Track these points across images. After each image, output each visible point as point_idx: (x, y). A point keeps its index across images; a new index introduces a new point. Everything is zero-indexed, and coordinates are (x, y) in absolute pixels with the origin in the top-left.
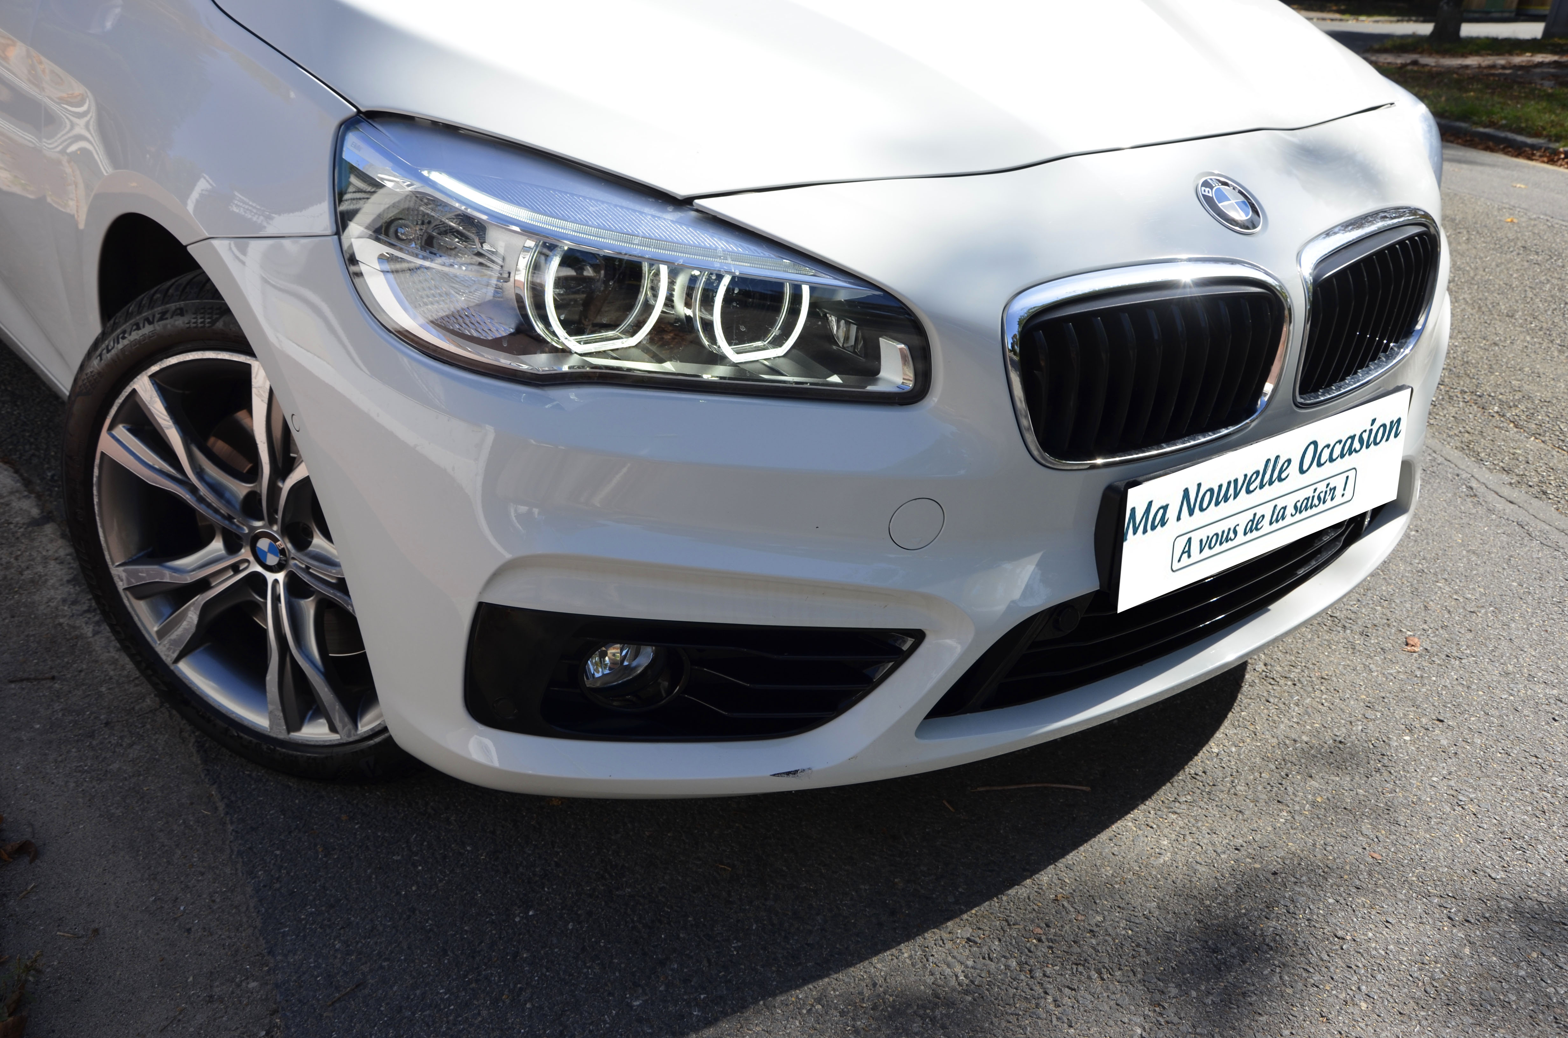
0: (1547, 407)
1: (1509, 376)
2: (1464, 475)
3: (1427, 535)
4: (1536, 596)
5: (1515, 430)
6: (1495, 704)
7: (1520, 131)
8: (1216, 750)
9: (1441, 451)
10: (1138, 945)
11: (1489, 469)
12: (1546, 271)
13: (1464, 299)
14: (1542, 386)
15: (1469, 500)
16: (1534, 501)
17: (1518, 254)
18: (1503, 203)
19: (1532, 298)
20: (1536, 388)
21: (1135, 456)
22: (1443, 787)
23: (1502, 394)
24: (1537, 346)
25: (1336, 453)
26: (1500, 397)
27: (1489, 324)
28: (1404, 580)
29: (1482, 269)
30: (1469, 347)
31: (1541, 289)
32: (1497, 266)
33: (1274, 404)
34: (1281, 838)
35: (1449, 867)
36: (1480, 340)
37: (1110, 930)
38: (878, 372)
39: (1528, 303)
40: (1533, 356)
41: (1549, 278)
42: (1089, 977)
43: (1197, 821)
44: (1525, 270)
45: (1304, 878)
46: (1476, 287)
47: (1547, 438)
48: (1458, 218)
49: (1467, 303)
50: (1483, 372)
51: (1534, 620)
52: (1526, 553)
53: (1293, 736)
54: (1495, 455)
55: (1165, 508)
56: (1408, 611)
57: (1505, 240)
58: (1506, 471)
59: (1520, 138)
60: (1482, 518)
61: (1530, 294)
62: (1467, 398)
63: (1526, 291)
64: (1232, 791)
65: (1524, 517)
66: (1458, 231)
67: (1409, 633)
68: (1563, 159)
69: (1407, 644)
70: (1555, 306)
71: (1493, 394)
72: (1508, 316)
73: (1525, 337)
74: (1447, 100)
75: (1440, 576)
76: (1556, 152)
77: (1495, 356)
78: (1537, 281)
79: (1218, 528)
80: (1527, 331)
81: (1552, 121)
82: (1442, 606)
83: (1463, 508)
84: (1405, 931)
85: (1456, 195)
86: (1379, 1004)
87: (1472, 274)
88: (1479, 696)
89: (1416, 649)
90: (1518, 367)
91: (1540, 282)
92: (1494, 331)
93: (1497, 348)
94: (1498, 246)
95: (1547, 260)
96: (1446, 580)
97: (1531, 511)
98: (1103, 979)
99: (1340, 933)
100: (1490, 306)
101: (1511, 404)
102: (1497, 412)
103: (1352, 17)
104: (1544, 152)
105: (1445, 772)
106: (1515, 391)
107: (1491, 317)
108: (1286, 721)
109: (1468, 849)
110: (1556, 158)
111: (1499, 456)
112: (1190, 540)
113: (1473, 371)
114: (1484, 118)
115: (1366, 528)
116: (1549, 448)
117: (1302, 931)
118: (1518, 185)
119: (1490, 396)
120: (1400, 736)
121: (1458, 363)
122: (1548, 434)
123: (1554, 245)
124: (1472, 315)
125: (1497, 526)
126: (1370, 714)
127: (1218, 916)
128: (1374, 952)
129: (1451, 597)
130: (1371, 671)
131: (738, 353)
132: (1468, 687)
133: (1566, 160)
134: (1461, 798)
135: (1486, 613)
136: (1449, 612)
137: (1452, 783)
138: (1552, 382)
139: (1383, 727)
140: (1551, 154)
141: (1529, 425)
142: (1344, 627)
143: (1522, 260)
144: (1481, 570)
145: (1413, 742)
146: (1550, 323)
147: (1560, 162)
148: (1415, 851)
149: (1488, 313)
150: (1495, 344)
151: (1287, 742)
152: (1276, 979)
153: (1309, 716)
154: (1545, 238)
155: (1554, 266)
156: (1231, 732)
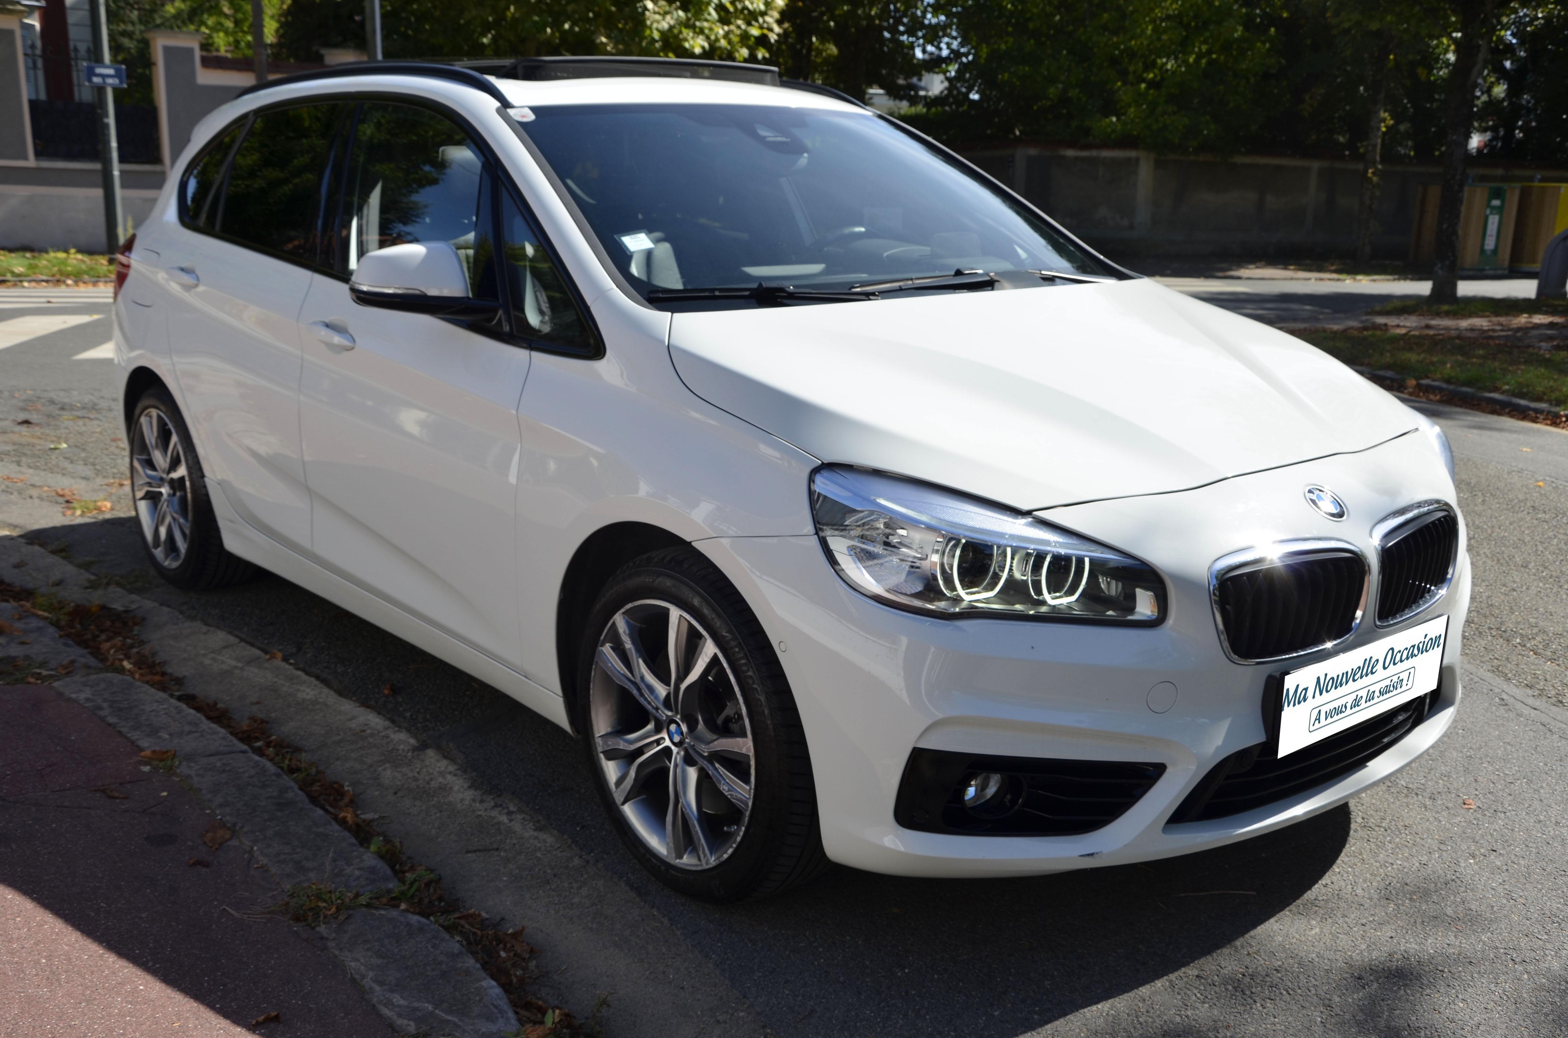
0: (1560, 638)
1: (1527, 615)
2: (1497, 690)
3: (1472, 732)
4: (1558, 772)
5: (1535, 656)
6: (1532, 840)
7: (1522, 396)
8: (1337, 870)
9: (1477, 673)
10: (1309, 976)
11: (1516, 685)
12: (1553, 528)
13: (1484, 553)
14: (1554, 622)
15: (1502, 708)
16: (1553, 708)
17: (1528, 513)
18: (1511, 466)
19: (1542, 552)
20: (1549, 624)
21: (1284, 657)
22: (1500, 889)
23: (1522, 629)
24: (1549, 590)
25: (1404, 656)
26: (1521, 631)
27: (1508, 574)
28: (1457, 762)
29: (1497, 527)
30: (1492, 593)
31: (1549, 543)
32: (1511, 524)
33: (1363, 626)
34: (1392, 919)
35: (1509, 933)
36: (1501, 587)
37: (1288, 969)
38: (1134, 608)
39: (1539, 555)
40: (1546, 599)
41: (1556, 534)
42: (1281, 993)
43: (1333, 910)
44: (1535, 527)
45: (1411, 940)
46: (1494, 543)
47: (1561, 662)
48: (1473, 482)
49: (1487, 556)
50: (1505, 613)
51: (1557, 788)
52: (1549, 744)
53: (1390, 861)
54: (1519, 675)
55: (1306, 689)
56: (1463, 783)
57: (1516, 501)
58: (1530, 687)
59: (1523, 402)
60: (1513, 720)
61: (1540, 548)
62: (1494, 633)
63: (1536, 545)
64: (1353, 893)
65: (1545, 719)
66: (1474, 493)
67: (1465, 797)
68: (1565, 422)
69: (1465, 804)
70: (1562, 558)
71: (1514, 630)
72: (1522, 566)
73: (1538, 584)
74: (1452, 367)
75: (1484, 760)
76: (1558, 416)
77: (1514, 599)
78: (1546, 536)
79: (1336, 704)
80: (1540, 578)
81: (1551, 387)
82: (1488, 779)
83: (1497, 713)
84: (1483, 967)
85: (1469, 460)
86: (1471, 1004)
87: (1489, 531)
88: (1520, 835)
89: (1472, 807)
90: (1534, 608)
91: (1549, 537)
92: (1511, 579)
93: (1515, 593)
94: (1510, 506)
95: (1554, 518)
96: (1489, 762)
97: (1551, 715)
98: (1290, 994)
99: (1440, 968)
100: (1507, 559)
101: (1530, 637)
102: (1519, 643)
103: (1349, 277)
104: (1547, 415)
105: (1500, 881)
106: (1532, 626)
107: (1508, 568)
108: (1384, 852)
109: (1521, 923)
110: (1558, 421)
111: (1523, 676)
112: (1320, 711)
113: (1497, 611)
114: (1488, 384)
115: (1427, 715)
116: (1563, 670)
117: (1415, 967)
118: (1525, 449)
119: (1512, 631)
120: (1466, 860)
121: (1483, 605)
122: (1561, 659)
123: (1559, 504)
124: (1492, 566)
125: (1525, 725)
126: (1442, 847)
127: (1357, 961)
128: (1464, 978)
129: (1494, 773)
130: (1440, 821)
131: (1053, 599)
132: (1512, 830)
133: (1567, 423)
134: (1513, 895)
135: (1521, 783)
136: (1493, 783)
137: (1506, 887)
138: (1562, 619)
139: (1454, 855)
140: (1553, 417)
141: (1546, 653)
142: (1417, 794)
143: (1532, 519)
144: (1515, 755)
145: (1476, 863)
146: (1559, 571)
147: (1562, 425)
148: (1485, 924)
149: (1505, 565)
150: (1514, 590)
151: (1387, 865)
152: (1402, 992)
153: (1400, 849)
154: (1551, 498)
155: (1560, 523)
156: (1346, 859)
